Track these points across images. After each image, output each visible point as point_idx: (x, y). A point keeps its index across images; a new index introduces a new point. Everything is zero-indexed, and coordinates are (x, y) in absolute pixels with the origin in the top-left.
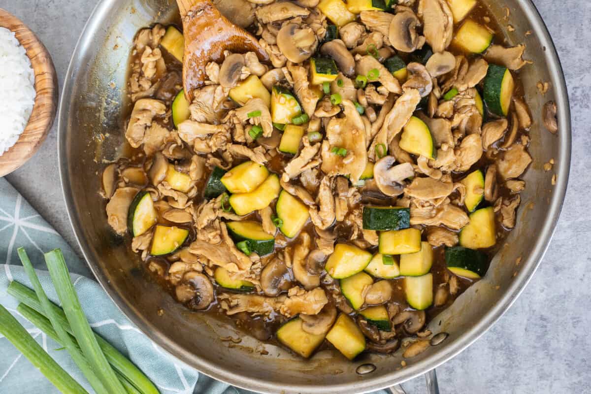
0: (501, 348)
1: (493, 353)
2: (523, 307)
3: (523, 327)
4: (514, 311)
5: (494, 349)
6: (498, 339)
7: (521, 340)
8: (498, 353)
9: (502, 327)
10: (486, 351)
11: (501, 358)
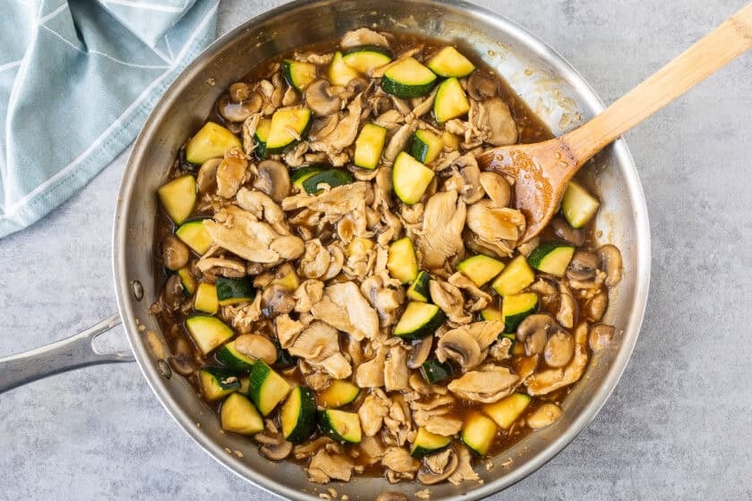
0: (149, 442)
1: (143, 433)
8: (143, 438)
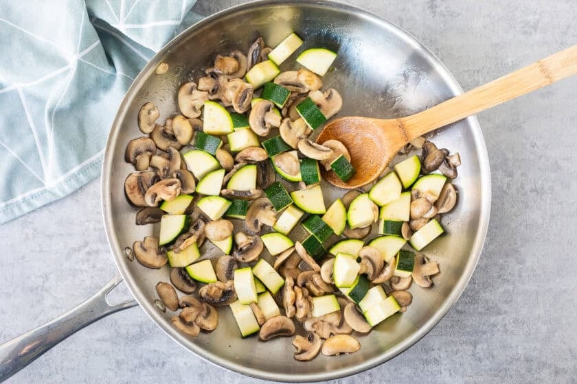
2: (173, 348)
3: (158, 349)
4: (170, 342)
5: (141, 326)
6: (149, 329)
7: (147, 347)
9: (157, 333)
10: (140, 319)
11: (134, 331)
